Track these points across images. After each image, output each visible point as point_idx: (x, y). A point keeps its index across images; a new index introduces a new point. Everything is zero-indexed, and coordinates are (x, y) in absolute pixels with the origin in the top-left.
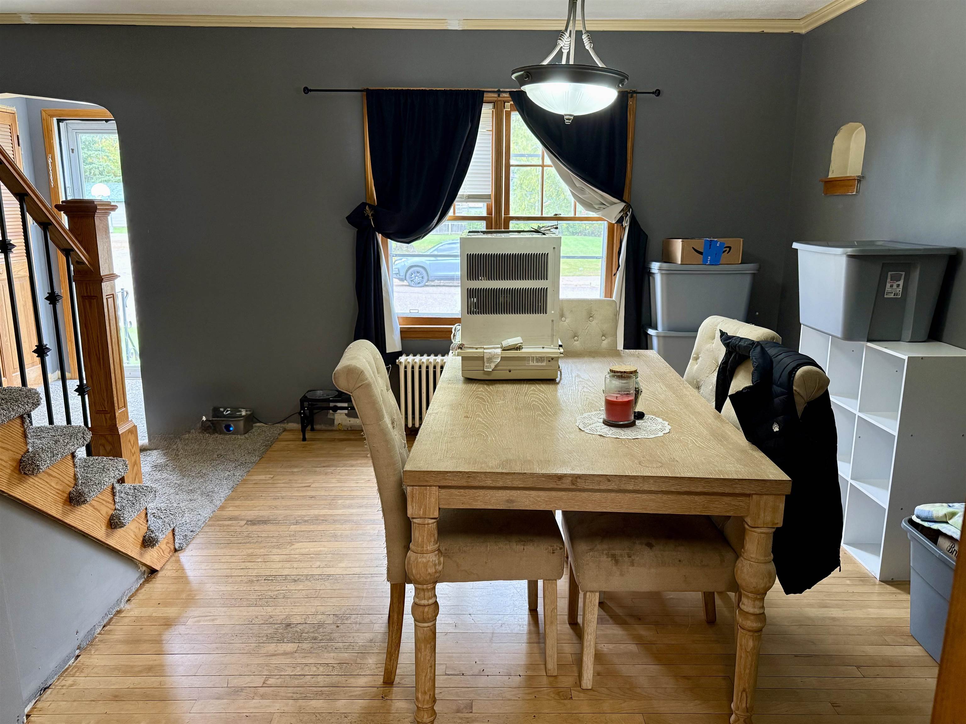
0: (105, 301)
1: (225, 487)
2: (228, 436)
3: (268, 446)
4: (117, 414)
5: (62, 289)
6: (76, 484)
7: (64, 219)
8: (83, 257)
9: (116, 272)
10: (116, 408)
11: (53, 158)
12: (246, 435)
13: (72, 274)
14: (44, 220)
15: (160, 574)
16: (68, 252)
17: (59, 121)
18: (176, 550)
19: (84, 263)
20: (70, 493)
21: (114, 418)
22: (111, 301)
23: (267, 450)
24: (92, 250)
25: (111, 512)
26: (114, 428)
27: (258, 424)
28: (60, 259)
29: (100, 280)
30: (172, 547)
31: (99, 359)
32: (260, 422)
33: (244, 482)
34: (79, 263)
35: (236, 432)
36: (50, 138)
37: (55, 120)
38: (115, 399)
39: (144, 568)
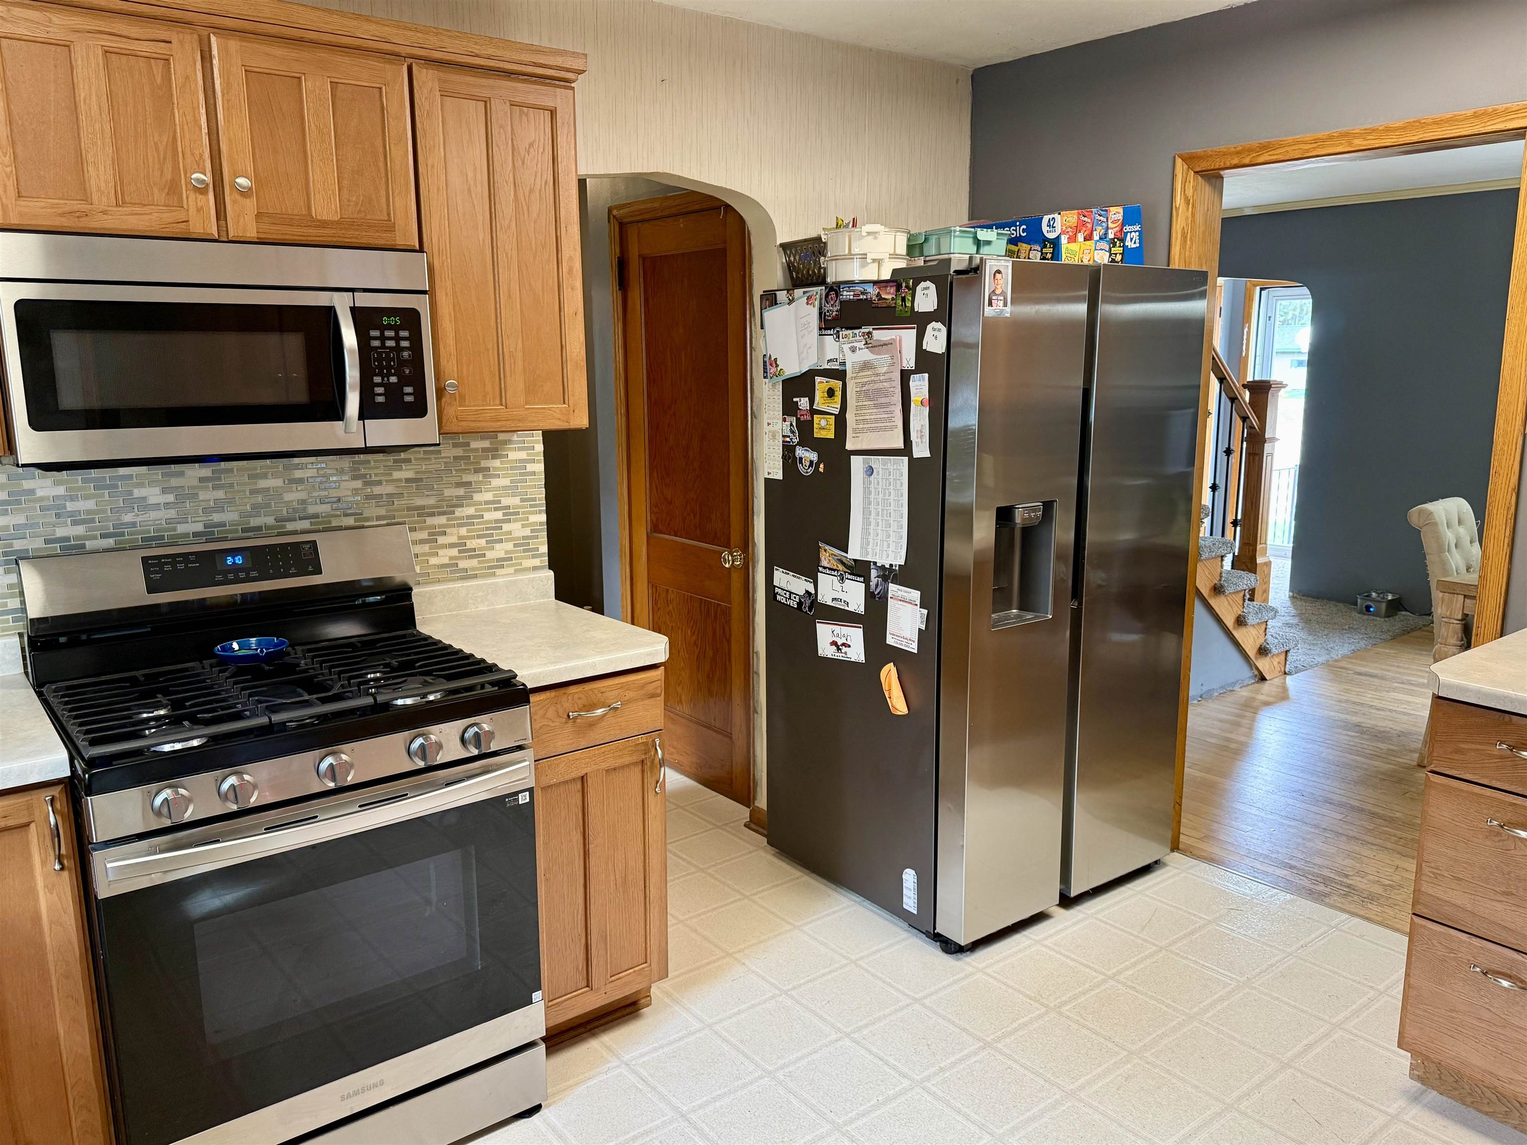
0: (1265, 457)
1: (1346, 648)
2: (1366, 617)
3: (1406, 632)
4: (1258, 548)
5: (1235, 446)
6: (1220, 580)
7: (1247, 395)
8: (1254, 421)
9: (1277, 436)
10: (1258, 542)
11: (1249, 328)
12: (1387, 619)
13: (1245, 436)
14: (1232, 396)
15: (1268, 682)
16: (1244, 419)
17: (1262, 289)
18: (1285, 673)
19: (1255, 428)
20: (1216, 584)
21: (1255, 550)
22: (1269, 458)
23: (1403, 634)
24: (1262, 418)
25: (1240, 613)
26: (1253, 558)
27: (1404, 613)
28: (1238, 423)
29: (1264, 441)
30: (1283, 670)
31: (1252, 503)
32: (1406, 610)
33: (1366, 650)
34: (1252, 427)
35: (1376, 614)
36: (1250, 307)
37: (1258, 288)
38: (1259, 535)
39: (1256, 673)
